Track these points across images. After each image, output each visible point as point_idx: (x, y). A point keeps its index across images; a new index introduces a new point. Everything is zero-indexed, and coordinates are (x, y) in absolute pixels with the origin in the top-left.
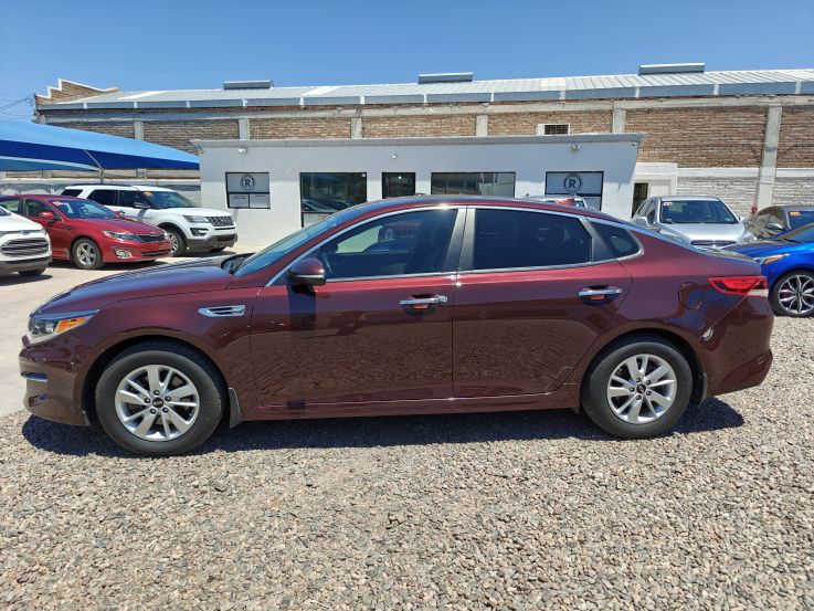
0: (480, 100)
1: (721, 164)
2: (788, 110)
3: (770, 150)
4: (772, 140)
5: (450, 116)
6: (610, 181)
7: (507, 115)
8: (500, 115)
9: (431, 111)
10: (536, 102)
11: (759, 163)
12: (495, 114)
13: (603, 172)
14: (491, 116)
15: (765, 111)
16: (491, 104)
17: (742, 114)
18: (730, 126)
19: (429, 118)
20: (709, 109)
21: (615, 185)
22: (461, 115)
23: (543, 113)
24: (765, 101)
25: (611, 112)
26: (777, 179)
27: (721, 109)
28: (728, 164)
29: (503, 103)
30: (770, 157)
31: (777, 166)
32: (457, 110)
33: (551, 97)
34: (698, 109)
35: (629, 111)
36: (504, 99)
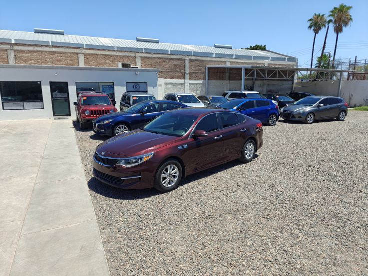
0: (79, 47)
1: (173, 78)
2: (191, 61)
3: (187, 74)
4: (187, 71)
5: (64, 53)
6: (150, 86)
7: (92, 54)
8: (89, 54)
9: (54, 49)
10: (105, 50)
11: (184, 78)
12: (87, 54)
13: (147, 83)
14: (85, 55)
15: (184, 60)
16: (84, 49)
17: (177, 61)
18: (175, 65)
19: (53, 53)
20: (168, 59)
21: (152, 88)
22: (70, 53)
23: (109, 55)
24: (184, 57)
25: (135, 57)
26: (190, 84)
27: (171, 59)
28: (175, 78)
29: (90, 49)
30: (187, 76)
31: (189, 79)
32: (68, 50)
33: (110, 49)
34: (164, 58)
35: (141, 57)
36: (90, 47)
